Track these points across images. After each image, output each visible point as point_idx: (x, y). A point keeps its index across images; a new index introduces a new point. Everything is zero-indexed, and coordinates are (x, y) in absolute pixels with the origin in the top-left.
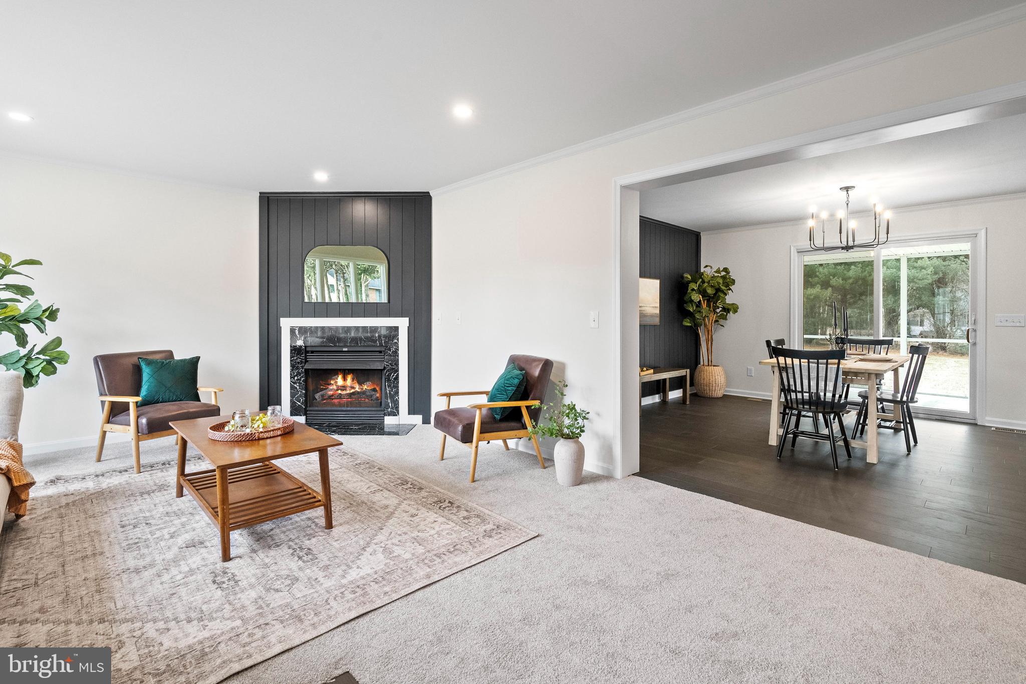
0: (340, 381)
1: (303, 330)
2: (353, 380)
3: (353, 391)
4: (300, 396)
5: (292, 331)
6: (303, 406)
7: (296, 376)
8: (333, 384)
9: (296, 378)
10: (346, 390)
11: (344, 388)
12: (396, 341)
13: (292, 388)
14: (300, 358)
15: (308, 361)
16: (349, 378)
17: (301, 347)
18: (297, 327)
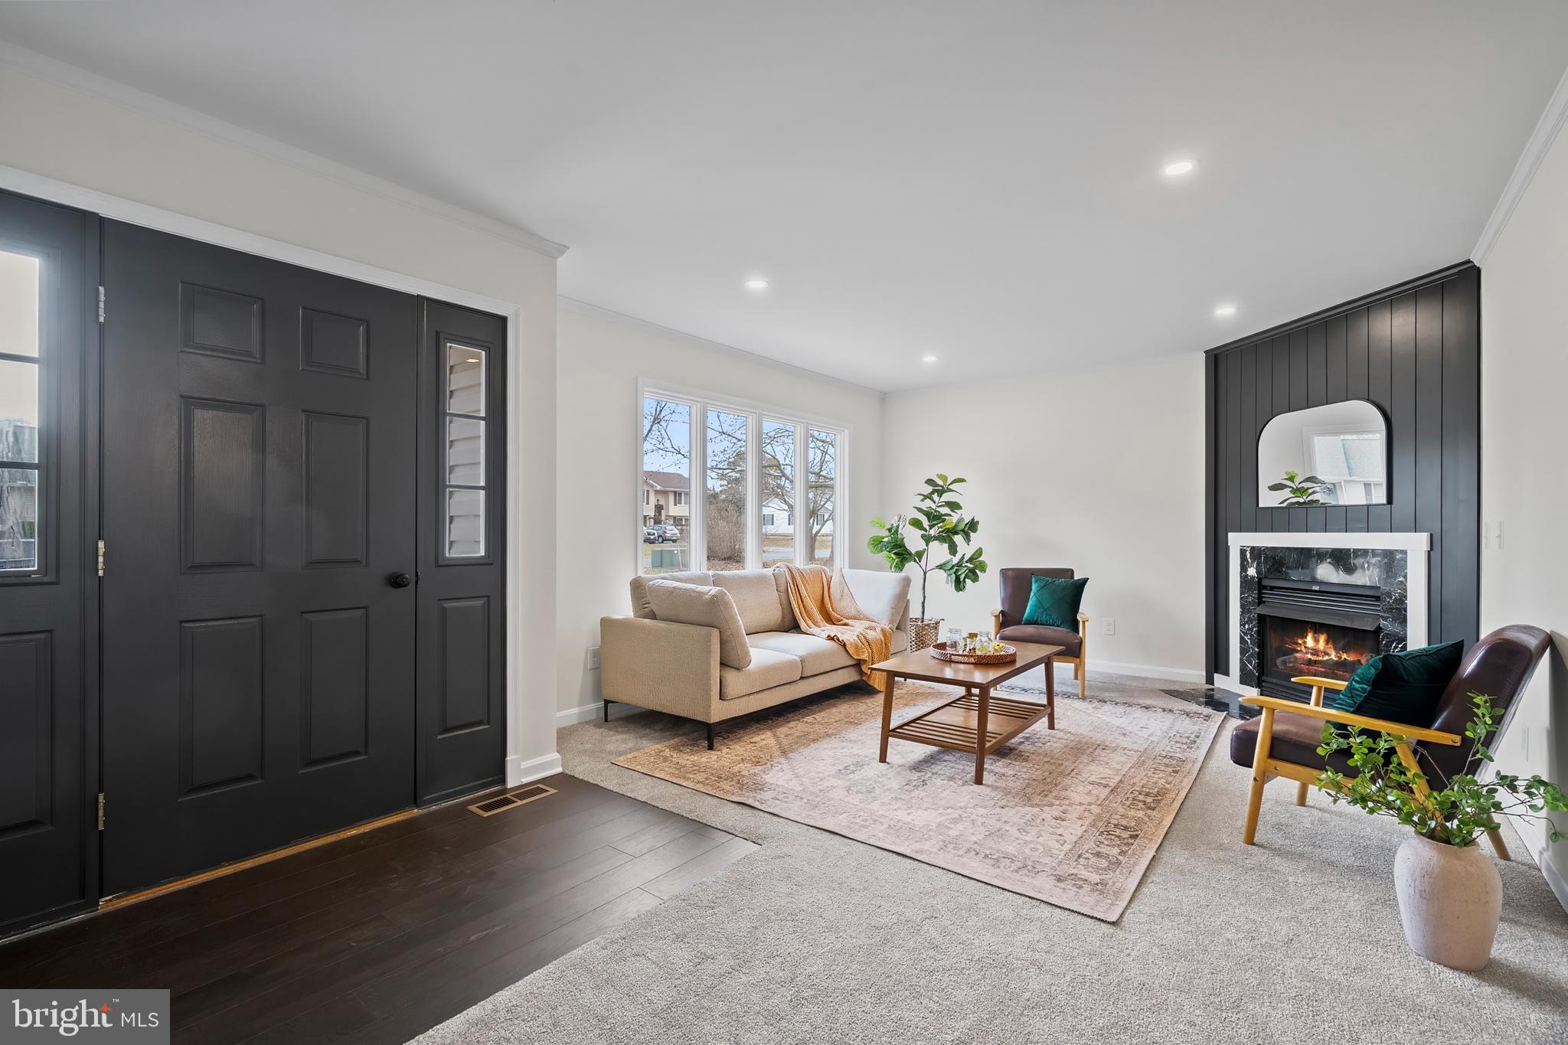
0: (1310, 641)
1: (1257, 552)
2: (1327, 642)
3: (1326, 658)
4: (1252, 656)
5: (1243, 552)
6: (1255, 672)
7: (1247, 623)
8: (1301, 644)
9: (1247, 626)
10: (1318, 656)
11: (1315, 652)
12: (1401, 579)
13: (1242, 640)
14: (1252, 596)
15: (1264, 602)
16: (1322, 638)
17: (1253, 577)
18: (1248, 547)
